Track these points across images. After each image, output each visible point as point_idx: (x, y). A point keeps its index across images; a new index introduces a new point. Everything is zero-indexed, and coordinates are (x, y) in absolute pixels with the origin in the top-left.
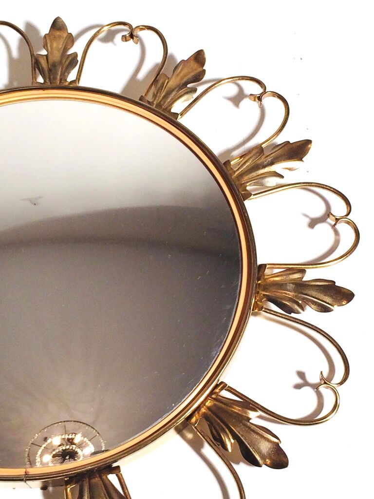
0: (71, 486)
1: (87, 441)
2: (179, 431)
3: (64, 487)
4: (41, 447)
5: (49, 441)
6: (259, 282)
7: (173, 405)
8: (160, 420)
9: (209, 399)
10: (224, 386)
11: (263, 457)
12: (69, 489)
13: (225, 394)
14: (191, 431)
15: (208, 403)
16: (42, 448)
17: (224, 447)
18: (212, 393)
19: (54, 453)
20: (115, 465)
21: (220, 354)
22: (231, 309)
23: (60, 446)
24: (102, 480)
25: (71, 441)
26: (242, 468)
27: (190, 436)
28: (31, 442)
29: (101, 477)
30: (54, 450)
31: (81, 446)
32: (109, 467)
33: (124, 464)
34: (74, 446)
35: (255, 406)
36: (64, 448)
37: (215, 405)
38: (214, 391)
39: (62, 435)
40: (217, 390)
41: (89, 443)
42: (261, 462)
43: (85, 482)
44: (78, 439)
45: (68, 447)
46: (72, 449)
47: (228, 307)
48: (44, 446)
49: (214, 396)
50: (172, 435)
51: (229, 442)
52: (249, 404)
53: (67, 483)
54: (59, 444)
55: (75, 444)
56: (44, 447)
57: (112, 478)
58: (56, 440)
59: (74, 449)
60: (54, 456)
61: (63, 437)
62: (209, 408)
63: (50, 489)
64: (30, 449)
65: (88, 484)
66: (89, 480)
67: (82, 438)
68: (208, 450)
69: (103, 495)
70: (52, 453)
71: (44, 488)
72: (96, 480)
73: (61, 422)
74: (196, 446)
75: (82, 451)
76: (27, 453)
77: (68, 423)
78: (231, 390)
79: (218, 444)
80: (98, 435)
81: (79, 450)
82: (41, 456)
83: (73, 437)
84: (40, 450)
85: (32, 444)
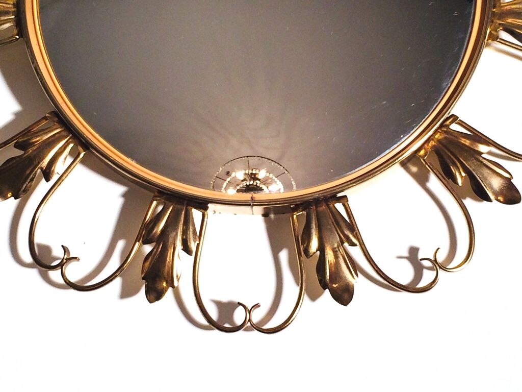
0: (298, 213)
1: (274, 178)
2: (404, 164)
3: (289, 215)
4: (225, 180)
5: (233, 175)
6: (495, 10)
7: (402, 136)
8: (388, 151)
9: (440, 132)
10: (454, 118)
11: (496, 194)
12: (295, 216)
13: (455, 127)
14: (415, 164)
15: (438, 136)
16: (227, 182)
17: (454, 180)
18: (442, 126)
19: (238, 188)
21: (451, 85)
22: (464, 39)
23: (243, 181)
24: (330, 209)
25: (253, 177)
26: (469, 202)
27: (414, 169)
28: (215, 175)
29: (328, 205)
30: (238, 185)
31: (266, 182)
33: (351, 194)
34: (258, 182)
35: (487, 141)
36: (248, 184)
37: (445, 138)
38: (445, 124)
39: (245, 170)
40: (448, 122)
41: (276, 179)
42: (492, 197)
43: (311, 210)
44: (262, 174)
45: (252, 182)
46: (256, 185)
47: (461, 36)
48: (228, 179)
49: (444, 129)
51: (460, 177)
52: (478, 137)
54: (243, 179)
55: (259, 180)
56: (229, 182)
57: (339, 207)
58: (239, 175)
59: (258, 185)
60: (238, 191)
61: (247, 172)
62: (439, 141)
63: (272, 216)
64: (214, 182)
65: (315, 212)
66: (316, 208)
67: (268, 175)
68: (434, 183)
69: (331, 223)
70: (235, 187)
71: (266, 215)
72: (323, 208)
73: (244, 157)
74: (422, 180)
75: (268, 188)
76: (212, 185)
77: (252, 158)
78: (462, 124)
79: (447, 177)
80: (286, 172)
81: (264, 187)
82: (226, 189)
83: (257, 172)
84: (225, 184)
85: (216, 177)
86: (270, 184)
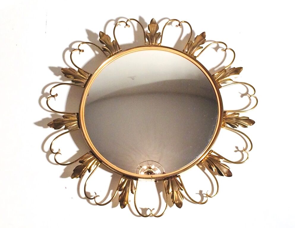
1: (157, 168)
2: (197, 165)
3: (163, 181)
5: (143, 167)
6: (224, 117)
7: (196, 157)
8: (192, 161)
10: (212, 151)
11: (225, 174)
12: (165, 182)
13: (213, 154)
14: (201, 165)
15: (207, 156)
16: (141, 170)
17: (212, 170)
18: (209, 153)
19: (145, 172)
20: (178, 175)
21: (211, 141)
22: (215, 126)
24: (175, 179)
25: (150, 168)
26: (218, 177)
27: (201, 166)
29: (174, 178)
30: (145, 171)
32: (176, 176)
33: (181, 175)
34: (151, 169)
35: (222, 158)
36: (148, 170)
40: (210, 152)
41: (158, 169)
42: (224, 175)
43: (169, 180)
44: (153, 167)
46: (151, 171)
49: (209, 154)
50: (195, 166)
51: (214, 169)
52: (220, 157)
53: (164, 180)
54: (146, 168)
57: (178, 179)
58: (145, 167)
61: (148, 166)
62: (208, 158)
63: (157, 182)
65: (171, 180)
67: (155, 167)
68: (207, 171)
71: (156, 181)
72: (173, 179)
73: (146, 161)
74: (203, 170)
77: (149, 161)
78: (214, 152)
79: (210, 169)
80: (161, 166)
81: (154, 171)
82: (140, 172)
83: (151, 166)
85: (137, 168)
86: (156, 170)
